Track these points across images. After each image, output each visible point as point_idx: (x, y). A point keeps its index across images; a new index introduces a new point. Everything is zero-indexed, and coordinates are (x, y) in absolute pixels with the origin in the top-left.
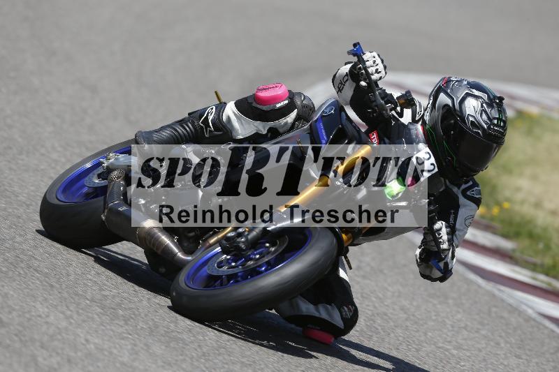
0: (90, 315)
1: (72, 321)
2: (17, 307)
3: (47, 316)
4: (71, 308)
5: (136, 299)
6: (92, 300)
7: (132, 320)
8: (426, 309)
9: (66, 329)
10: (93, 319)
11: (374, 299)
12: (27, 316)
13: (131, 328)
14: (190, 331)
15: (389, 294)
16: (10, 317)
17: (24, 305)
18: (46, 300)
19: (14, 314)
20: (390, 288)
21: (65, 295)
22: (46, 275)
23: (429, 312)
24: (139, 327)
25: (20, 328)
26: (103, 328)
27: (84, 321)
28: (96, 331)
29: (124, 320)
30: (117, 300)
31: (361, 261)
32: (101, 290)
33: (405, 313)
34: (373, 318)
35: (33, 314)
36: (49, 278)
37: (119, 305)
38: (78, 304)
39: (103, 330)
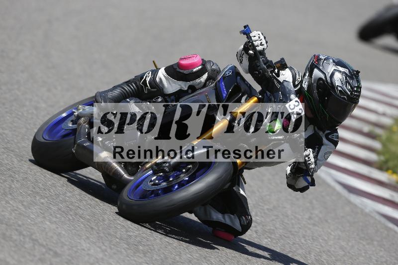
0: (119, 249)
1: (106, 253)
2: (67, 243)
3: (89, 250)
4: (106, 244)
5: (151, 238)
6: (121, 239)
7: (149, 253)
8: (358, 249)
9: (102, 259)
10: (121, 252)
11: (321, 241)
12: (74, 249)
13: (148, 259)
14: (190, 262)
15: (332, 237)
16: (62, 250)
17: (73, 242)
18: (88, 238)
19: (66, 247)
20: (332, 233)
21: (102, 235)
22: (88, 221)
23: (360, 250)
24: (154, 259)
25: (70, 258)
26: (129, 259)
27: (115, 254)
28: (124, 261)
29: (144, 254)
30: (138, 239)
31: (311, 214)
32: (127, 231)
33: (344, 251)
34: (320, 254)
35: (79, 248)
36: (90, 223)
37: (140, 242)
38: (111, 242)
39: (129, 260)
